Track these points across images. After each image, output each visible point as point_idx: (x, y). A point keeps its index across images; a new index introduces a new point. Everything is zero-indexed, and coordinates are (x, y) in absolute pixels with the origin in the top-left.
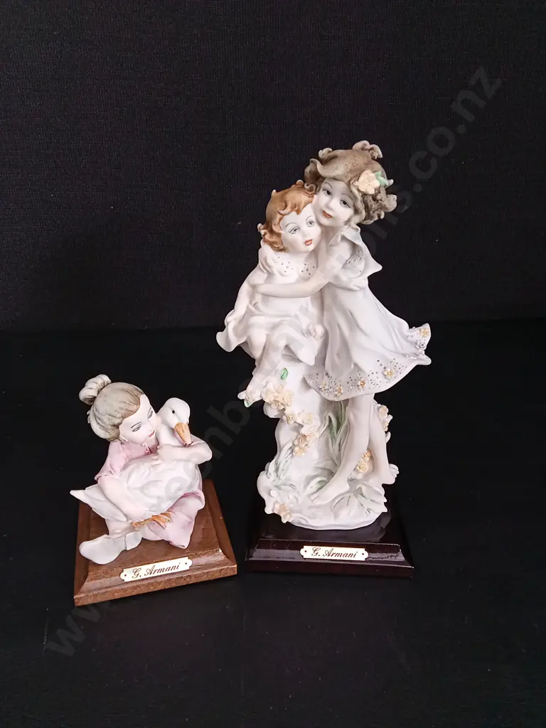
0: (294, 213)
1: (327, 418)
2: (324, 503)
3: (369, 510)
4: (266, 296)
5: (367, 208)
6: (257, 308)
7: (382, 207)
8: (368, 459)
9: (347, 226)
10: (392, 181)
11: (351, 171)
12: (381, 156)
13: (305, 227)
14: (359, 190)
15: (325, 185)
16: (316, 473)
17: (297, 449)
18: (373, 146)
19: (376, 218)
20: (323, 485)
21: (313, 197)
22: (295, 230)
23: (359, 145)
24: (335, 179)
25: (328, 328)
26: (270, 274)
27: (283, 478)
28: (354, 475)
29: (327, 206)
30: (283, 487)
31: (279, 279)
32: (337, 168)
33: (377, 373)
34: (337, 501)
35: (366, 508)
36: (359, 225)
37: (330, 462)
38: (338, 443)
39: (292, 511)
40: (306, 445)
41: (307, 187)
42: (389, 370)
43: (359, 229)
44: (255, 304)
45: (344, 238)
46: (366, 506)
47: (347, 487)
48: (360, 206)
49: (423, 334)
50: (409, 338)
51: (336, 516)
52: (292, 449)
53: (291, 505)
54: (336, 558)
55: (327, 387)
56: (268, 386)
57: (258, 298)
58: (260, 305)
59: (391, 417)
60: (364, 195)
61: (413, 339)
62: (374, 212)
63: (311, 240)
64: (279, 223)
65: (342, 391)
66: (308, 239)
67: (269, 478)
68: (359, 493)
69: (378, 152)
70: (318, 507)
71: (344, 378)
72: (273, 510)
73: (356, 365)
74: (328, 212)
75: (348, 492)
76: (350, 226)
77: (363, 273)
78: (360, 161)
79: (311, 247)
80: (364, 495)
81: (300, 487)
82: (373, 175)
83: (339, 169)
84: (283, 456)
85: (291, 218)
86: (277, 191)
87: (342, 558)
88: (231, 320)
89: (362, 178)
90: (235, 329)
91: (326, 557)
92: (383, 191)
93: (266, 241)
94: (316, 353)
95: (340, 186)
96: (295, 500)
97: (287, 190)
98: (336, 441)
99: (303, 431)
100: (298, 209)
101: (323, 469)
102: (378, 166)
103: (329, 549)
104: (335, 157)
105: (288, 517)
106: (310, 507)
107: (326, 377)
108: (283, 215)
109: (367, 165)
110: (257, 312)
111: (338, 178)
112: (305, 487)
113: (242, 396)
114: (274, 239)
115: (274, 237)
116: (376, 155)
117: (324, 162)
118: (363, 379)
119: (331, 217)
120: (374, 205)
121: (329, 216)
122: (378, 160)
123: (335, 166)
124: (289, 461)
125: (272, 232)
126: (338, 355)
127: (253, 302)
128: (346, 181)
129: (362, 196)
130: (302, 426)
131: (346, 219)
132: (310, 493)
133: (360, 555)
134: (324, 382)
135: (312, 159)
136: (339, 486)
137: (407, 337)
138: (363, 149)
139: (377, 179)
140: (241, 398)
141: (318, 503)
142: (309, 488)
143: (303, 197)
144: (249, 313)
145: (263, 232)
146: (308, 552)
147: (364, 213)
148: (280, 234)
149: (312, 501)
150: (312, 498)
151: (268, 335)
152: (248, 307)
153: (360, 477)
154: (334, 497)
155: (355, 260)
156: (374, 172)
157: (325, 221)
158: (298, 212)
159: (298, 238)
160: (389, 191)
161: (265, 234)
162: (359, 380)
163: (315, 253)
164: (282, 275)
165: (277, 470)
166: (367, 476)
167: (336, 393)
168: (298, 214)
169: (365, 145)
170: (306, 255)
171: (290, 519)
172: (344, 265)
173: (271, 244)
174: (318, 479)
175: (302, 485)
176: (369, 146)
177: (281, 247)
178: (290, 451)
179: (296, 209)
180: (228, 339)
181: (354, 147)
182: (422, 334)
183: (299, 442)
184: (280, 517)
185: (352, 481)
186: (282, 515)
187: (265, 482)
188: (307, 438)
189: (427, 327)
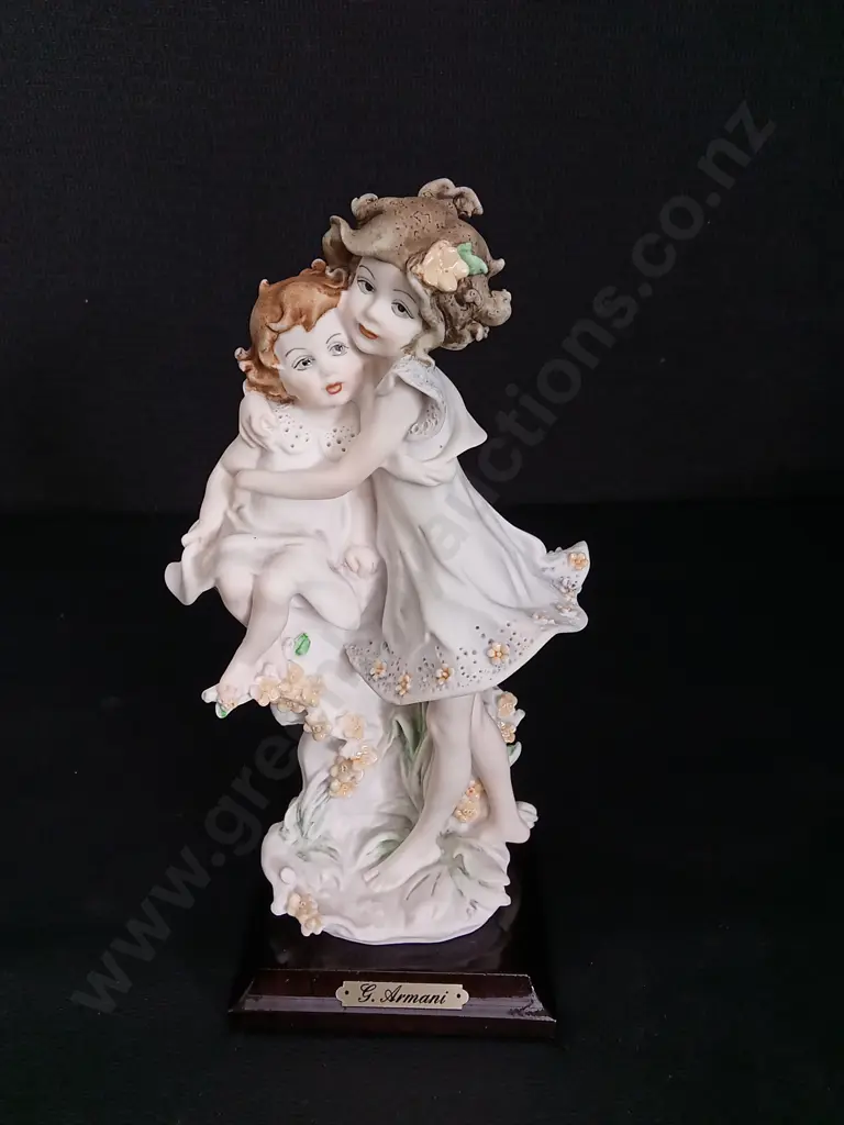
0: (299, 329)
1: (394, 723)
2: (389, 888)
3: (473, 904)
4: (259, 496)
5: (449, 319)
6: (241, 518)
7: (480, 318)
8: (477, 796)
9: (408, 356)
10: (501, 263)
11: (409, 243)
12: (481, 211)
13: (325, 358)
14: (423, 283)
15: (361, 272)
16: (378, 825)
17: (335, 784)
18: (464, 189)
19: (469, 340)
20: (390, 848)
21: (339, 294)
22: (305, 364)
23: (432, 187)
24: (377, 258)
25: (385, 556)
26: (265, 452)
27: (313, 837)
28: (453, 825)
29: (366, 314)
30: (313, 855)
31: (280, 462)
32: (379, 236)
33: (474, 653)
34: (415, 884)
35: (468, 901)
36: (432, 353)
37: (405, 803)
38: (416, 768)
39: (324, 910)
40: (353, 778)
41: (331, 275)
42: (498, 646)
43: (433, 362)
44: (239, 508)
45: (400, 381)
46: (469, 896)
47: (435, 853)
48: (432, 315)
49: (575, 564)
50: (547, 573)
51: (409, 920)
52: (328, 783)
53: (326, 896)
54: (406, 1005)
55: (383, 674)
56: (267, 672)
57: (244, 498)
58: (246, 511)
59: (521, 715)
60: (437, 293)
61: (556, 575)
62: (463, 327)
63: (339, 384)
64: (272, 349)
65: (408, 686)
66: (332, 380)
67: (284, 839)
68: (458, 866)
69: (473, 203)
70: (375, 898)
71: (413, 659)
72: (286, 907)
73: (433, 635)
74: (369, 327)
75: (439, 862)
76: (415, 355)
77: (445, 449)
78: (430, 220)
79: (343, 397)
80: (468, 870)
81: (346, 853)
82: (453, 250)
83: (382, 238)
84: (311, 795)
85: (295, 340)
86: (270, 283)
87: (417, 1005)
88: (193, 541)
89: (429, 258)
90: (198, 559)
91: (388, 1004)
92: (481, 285)
93: (252, 385)
94: (364, 604)
95: (388, 274)
96: (335, 884)
97: (285, 282)
98: (412, 768)
99: (346, 752)
100: (306, 320)
101: (392, 815)
102: (469, 232)
103: (393, 986)
104: (378, 213)
105: (313, 923)
106: (362, 900)
107: (384, 653)
108: (278, 333)
109: (444, 230)
110: (239, 526)
111: (383, 256)
112: (357, 854)
113: (209, 695)
114: (266, 380)
115: (266, 377)
116: (469, 208)
117: (356, 223)
118: (446, 665)
119: (375, 336)
120: (463, 315)
121: (371, 336)
122: (473, 221)
123: (375, 231)
124: (323, 806)
125: (260, 365)
126: (402, 611)
127: (235, 506)
128: (400, 264)
129: (433, 295)
130: (343, 742)
131: (408, 342)
132: (365, 865)
133: (453, 998)
134: (378, 662)
135: (334, 217)
136: (420, 852)
137: (544, 569)
138: (440, 196)
139: (463, 258)
140: (207, 701)
141: (378, 889)
142: (363, 856)
143: (317, 297)
144: (226, 529)
145: (243, 366)
146: (351, 996)
147: (441, 328)
148: (276, 369)
149: (367, 883)
150: (367, 878)
151: (256, 577)
152: (225, 514)
153: (464, 828)
154: (408, 876)
155: (426, 425)
156: (456, 245)
157: (366, 345)
158: (308, 326)
159: (311, 380)
160: (496, 283)
161: (248, 370)
162: (441, 667)
163: (354, 408)
164: (285, 451)
165: (301, 822)
166: (478, 827)
167: (399, 688)
168: (307, 330)
169: (445, 187)
170: (335, 412)
171: (316, 928)
172: (407, 435)
173: (265, 390)
174: (383, 837)
175: (352, 848)
176: (453, 190)
177: (285, 397)
178: (324, 787)
179: (303, 319)
180: (185, 579)
181: (422, 191)
182: (573, 564)
183: (340, 771)
184: (300, 925)
185: (448, 838)
186: (302, 920)
187: (277, 847)
188: (356, 766)
189: (582, 549)
